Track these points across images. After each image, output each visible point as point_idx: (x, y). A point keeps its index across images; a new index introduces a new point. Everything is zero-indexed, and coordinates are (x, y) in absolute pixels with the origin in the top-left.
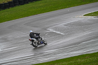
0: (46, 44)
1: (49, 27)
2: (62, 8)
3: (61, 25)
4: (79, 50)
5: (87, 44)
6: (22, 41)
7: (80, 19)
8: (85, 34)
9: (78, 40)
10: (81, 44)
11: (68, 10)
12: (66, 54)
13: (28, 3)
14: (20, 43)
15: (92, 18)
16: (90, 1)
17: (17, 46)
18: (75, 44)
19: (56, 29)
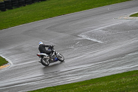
1: (80, 33)
3: (99, 29)
5: (135, 56)
7: (124, 21)
10: (127, 56)
11: (108, 8)
12: (105, 70)
19: (91, 35)
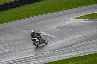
0: (46, 44)
1: (40, 30)
2: (54, 12)
3: (53, 28)
4: (70, 53)
5: (79, 47)
6: (13, 44)
7: (71, 22)
8: (77, 37)
9: (70, 43)
10: (73, 46)
11: (60, 13)
12: (57, 56)
13: (20, 6)
14: (12, 45)
15: (84, 21)
16: (81, 5)
17: (9, 48)
18: (66, 47)
19: (47, 32)
